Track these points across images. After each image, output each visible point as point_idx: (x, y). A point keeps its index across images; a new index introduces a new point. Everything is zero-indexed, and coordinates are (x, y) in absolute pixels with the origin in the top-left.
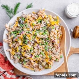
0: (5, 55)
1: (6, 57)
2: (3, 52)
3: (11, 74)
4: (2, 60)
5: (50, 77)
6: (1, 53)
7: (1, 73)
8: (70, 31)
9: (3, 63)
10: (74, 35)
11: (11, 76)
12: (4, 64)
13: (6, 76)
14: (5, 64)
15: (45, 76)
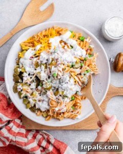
0: (8, 94)
1: (9, 98)
2: (4, 91)
3: (18, 126)
4: (4, 103)
5: (79, 132)
6: (2, 92)
7: (4, 123)
8: (110, 61)
9: (5, 107)
10: (115, 67)
11: (18, 129)
12: (7, 109)
13: (11, 129)
14: (9, 109)
15: (71, 131)
